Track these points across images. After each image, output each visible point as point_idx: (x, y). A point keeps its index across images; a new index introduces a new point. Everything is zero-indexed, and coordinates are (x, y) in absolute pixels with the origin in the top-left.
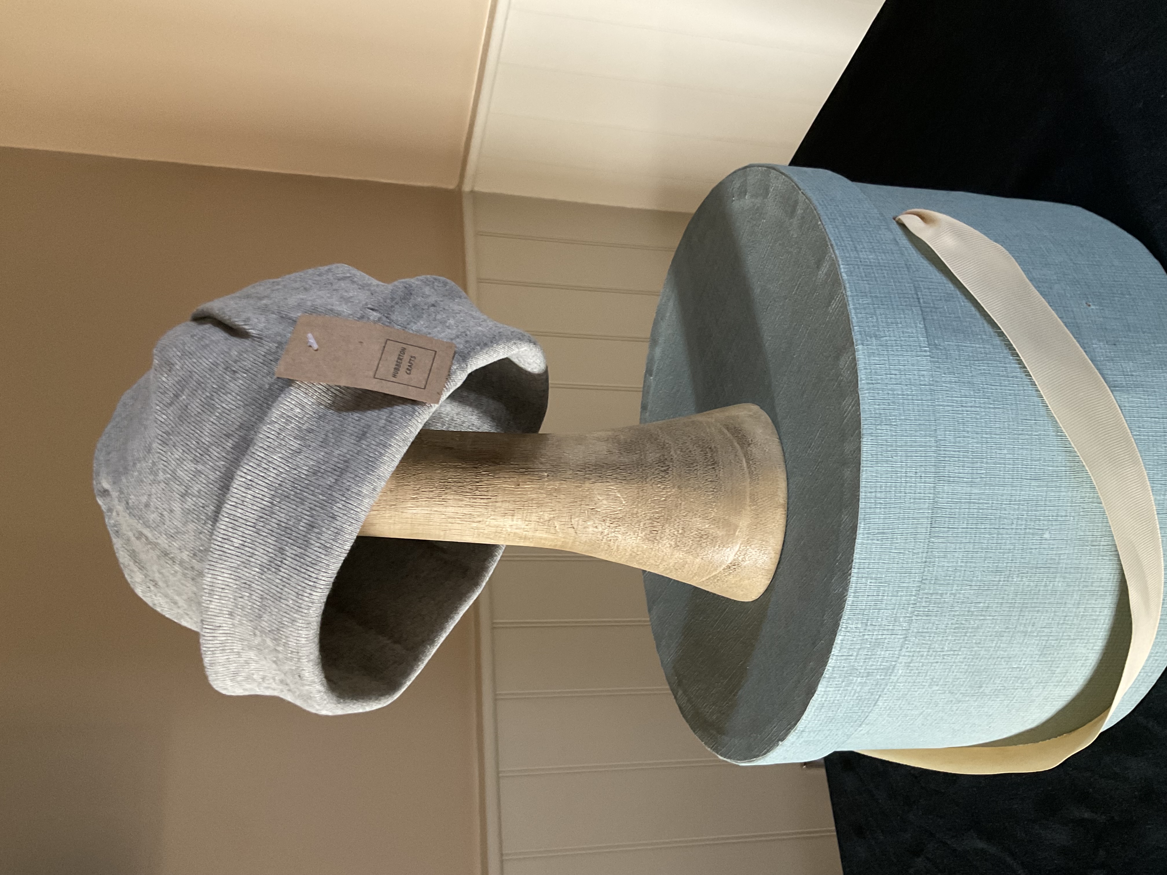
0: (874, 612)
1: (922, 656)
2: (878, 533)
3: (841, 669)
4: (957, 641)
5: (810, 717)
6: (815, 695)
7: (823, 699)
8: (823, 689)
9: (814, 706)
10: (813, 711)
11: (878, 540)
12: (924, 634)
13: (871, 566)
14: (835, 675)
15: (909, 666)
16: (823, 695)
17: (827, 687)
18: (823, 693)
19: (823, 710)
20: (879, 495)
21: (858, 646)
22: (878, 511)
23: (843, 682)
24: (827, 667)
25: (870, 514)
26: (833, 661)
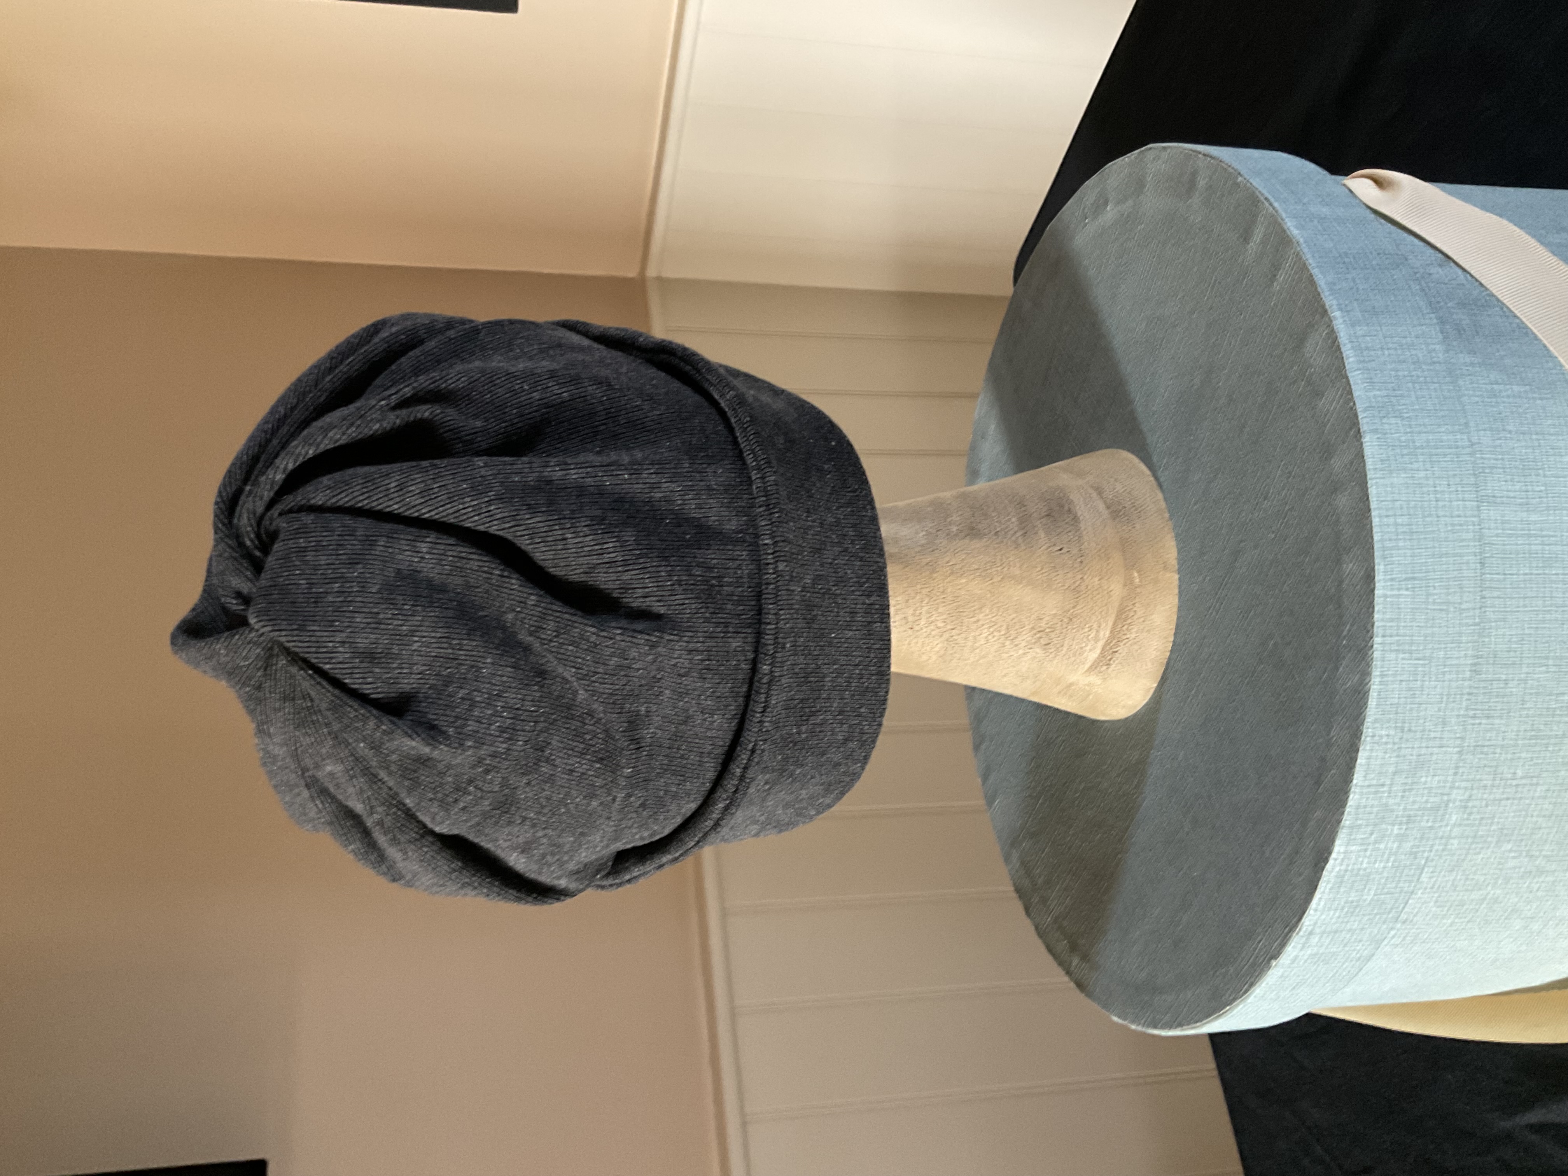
0: (1411, 709)
1: (1485, 787)
2: (1406, 579)
3: (1368, 809)
4: (1535, 761)
5: (1322, 903)
6: (1331, 862)
7: (1343, 867)
8: (1342, 849)
9: (1328, 882)
10: (1327, 890)
11: (1407, 589)
12: (1486, 749)
13: (1402, 632)
14: (1359, 822)
15: (1466, 807)
16: (1343, 860)
17: (1348, 844)
18: (1342, 856)
19: (1342, 890)
20: (1399, 521)
21: (1392, 769)
22: (1401, 544)
23: (1371, 834)
24: (1348, 809)
25: (1391, 549)
26: (1357, 796)
